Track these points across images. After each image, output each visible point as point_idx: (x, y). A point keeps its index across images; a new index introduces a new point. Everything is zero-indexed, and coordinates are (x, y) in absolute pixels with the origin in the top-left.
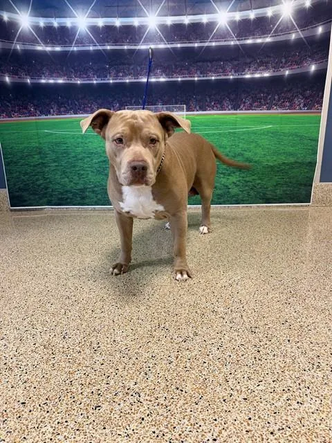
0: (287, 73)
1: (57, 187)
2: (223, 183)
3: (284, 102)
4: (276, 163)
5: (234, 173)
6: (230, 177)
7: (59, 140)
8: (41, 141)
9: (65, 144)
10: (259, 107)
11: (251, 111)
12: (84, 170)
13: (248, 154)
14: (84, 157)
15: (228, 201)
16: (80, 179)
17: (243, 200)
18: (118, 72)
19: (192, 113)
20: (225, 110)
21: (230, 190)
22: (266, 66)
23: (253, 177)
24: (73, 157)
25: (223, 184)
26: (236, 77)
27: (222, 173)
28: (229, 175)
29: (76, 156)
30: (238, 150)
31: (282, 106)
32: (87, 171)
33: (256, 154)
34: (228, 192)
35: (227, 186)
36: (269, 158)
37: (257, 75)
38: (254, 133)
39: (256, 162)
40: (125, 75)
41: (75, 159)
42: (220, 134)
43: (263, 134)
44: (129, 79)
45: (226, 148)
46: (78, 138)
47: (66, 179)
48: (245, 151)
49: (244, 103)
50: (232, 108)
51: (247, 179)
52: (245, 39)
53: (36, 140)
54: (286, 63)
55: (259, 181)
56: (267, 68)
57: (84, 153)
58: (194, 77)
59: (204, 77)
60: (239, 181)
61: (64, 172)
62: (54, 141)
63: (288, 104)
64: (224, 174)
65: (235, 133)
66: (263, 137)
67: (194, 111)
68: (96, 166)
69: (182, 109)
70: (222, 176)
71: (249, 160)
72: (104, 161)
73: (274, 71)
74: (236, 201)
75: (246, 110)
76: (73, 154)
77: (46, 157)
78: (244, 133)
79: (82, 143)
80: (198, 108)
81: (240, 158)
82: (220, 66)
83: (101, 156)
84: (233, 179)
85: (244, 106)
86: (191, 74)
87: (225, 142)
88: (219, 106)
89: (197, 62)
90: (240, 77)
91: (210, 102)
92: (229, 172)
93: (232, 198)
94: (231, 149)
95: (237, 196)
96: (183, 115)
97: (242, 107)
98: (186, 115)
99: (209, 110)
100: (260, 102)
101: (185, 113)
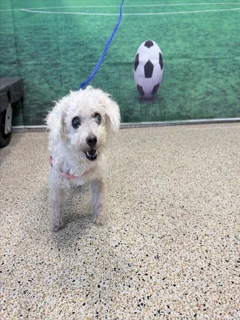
1: (35, 97)
2: (220, 86)
5: (233, 71)
6: (229, 78)
7: (38, 24)
8: (18, 26)
9: (46, 29)
12: (67, 71)
14: (67, 50)
15: (225, 112)
16: (62, 84)
21: (228, 97)
24: (55, 50)
25: (221, 88)
28: (228, 74)
29: (57, 50)
32: (71, 71)
34: (226, 100)
35: (224, 91)
41: (57, 53)
45: (226, 34)
46: (61, 20)
47: (46, 86)
53: (11, 25)
57: (68, 43)
60: (238, 84)
61: (44, 74)
62: (33, 25)
64: (222, 72)
68: (82, 63)
70: (220, 75)
72: (91, 56)
74: (233, 112)
76: (55, 46)
77: (23, 51)
79: (66, 27)
83: (87, 48)
84: (232, 81)
87: (225, 24)
92: (228, 70)
93: (229, 109)
94: (232, 35)
95: (234, 106)
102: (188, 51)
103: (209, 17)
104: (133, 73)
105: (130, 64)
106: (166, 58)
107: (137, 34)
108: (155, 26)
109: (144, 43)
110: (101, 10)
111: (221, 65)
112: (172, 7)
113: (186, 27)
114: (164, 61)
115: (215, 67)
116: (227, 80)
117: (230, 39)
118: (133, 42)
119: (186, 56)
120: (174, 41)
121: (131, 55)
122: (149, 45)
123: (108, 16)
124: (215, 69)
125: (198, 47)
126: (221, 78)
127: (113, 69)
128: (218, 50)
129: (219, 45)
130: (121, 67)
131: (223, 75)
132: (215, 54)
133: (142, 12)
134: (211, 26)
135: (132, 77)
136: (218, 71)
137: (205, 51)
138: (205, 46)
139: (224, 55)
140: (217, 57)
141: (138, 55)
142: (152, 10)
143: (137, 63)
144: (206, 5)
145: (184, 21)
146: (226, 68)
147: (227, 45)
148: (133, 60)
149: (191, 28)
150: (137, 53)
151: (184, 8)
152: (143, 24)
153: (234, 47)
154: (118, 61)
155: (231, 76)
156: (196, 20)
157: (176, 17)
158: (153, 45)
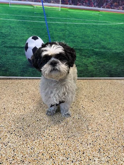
2: (84, 62)
4: (121, 51)
5: (92, 56)
10: (117, 6)
11: (110, 9)
13: (104, 43)
15: (86, 75)
17: (96, 75)
19: (66, 5)
20: (92, 6)
21: (88, 68)
23: (105, 60)
25: (84, 63)
27: (84, 56)
28: (89, 57)
30: (97, 40)
33: (109, 43)
34: (87, 69)
35: (86, 65)
36: (117, 47)
38: (111, 27)
39: (108, 49)
42: (86, 26)
43: (117, 29)
45: (89, 37)
48: (102, 40)
50: (97, 5)
51: (100, 60)
55: (108, 63)
60: (95, 62)
65: (96, 26)
66: (116, 31)
67: (67, 4)
70: (84, 57)
71: (104, 47)
74: (92, 75)
75: (107, 8)
78: (103, 27)
80: (71, 2)
81: (98, 46)
84: (91, 60)
85: (106, 4)
87: (89, 32)
88: (87, 2)
92: (89, 55)
93: (89, 73)
94: (92, 38)
95: (92, 72)
96: (59, 7)
97: (105, 5)
98: (61, 7)
99: (80, 5)
100: (118, 2)
101: (60, 5)
103: (77, 27)
104: (25, 52)
105: (22, 47)
107: (26, 32)
108: (39, 29)
109: (32, 37)
111: (85, 52)
112: (51, 19)
113: (61, 31)
115: (80, 53)
116: (88, 60)
117: (91, 40)
118: (23, 36)
121: (22, 43)
122: (35, 38)
123: (3, 20)
124: (80, 54)
125: (70, 42)
126: (84, 59)
127: (9, 50)
128: (83, 45)
129: (84, 42)
130: (15, 49)
131: (86, 57)
132: (81, 47)
133: (29, 20)
134: (79, 32)
135: (24, 55)
136: (82, 55)
137: (74, 44)
138: (74, 42)
139: (87, 47)
140: (82, 48)
141: (27, 43)
142: (36, 19)
143: (27, 48)
144: (76, 20)
145: (60, 27)
146: (88, 54)
147: (90, 43)
148: (24, 46)
149: (65, 32)
150: (27, 42)
151: (59, 20)
152: (31, 27)
153: (93, 44)
154: (13, 45)
155: (90, 58)
156: (68, 28)
157: (54, 25)
158: (38, 38)
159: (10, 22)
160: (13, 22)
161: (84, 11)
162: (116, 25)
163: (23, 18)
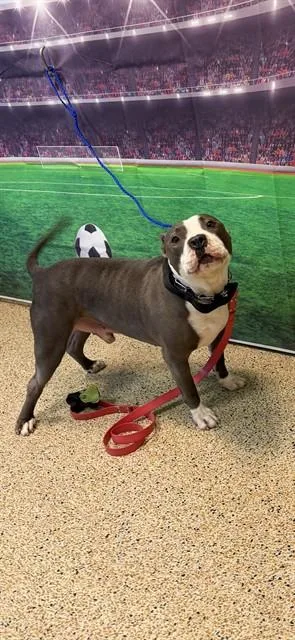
0: (273, 86)
3: (275, 148)
4: (282, 271)
10: (235, 155)
11: (223, 163)
18: (14, 89)
19: (131, 160)
20: (181, 159)
22: (234, 72)
26: (187, 96)
31: (274, 158)
36: (268, 258)
37: (223, 92)
38: (236, 206)
39: (247, 263)
40: (24, 95)
42: (180, 202)
43: (251, 210)
44: (31, 101)
49: (210, 146)
50: (191, 156)
52: (186, 19)
54: (268, 66)
56: (238, 77)
58: (118, 96)
59: (132, 95)
63: (283, 153)
66: (250, 216)
67: (132, 157)
69: (114, 154)
73: (251, 83)
75: (215, 159)
78: (219, 204)
80: (137, 152)
82: (155, 74)
85: (211, 152)
86: (112, 91)
88: (169, 150)
89: (116, 69)
90: (194, 95)
91: (154, 144)
96: (119, 164)
97: (207, 153)
98: (124, 164)
99: (156, 158)
100: (236, 146)
101: (120, 160)
102: (143, 244)
103: (163, 205)
105: (70, 248)
106: (115, 248)
110: (25, 186)
112: (110, 188)
114: (113, 251)
119: (141, 249)
120: (122, 229)
121: (70, 238)
123: (37, 193)
130: (61, 250)
133: (74, 191)
141: (78, 240)
142: (86, 189)
144: (155, 190)
157: (119, 201)
158: (95, 230)
159: (47, 196)
160: (51, 195)
161: (168, 170)
162: (247, 201)
163: (65, 188)
